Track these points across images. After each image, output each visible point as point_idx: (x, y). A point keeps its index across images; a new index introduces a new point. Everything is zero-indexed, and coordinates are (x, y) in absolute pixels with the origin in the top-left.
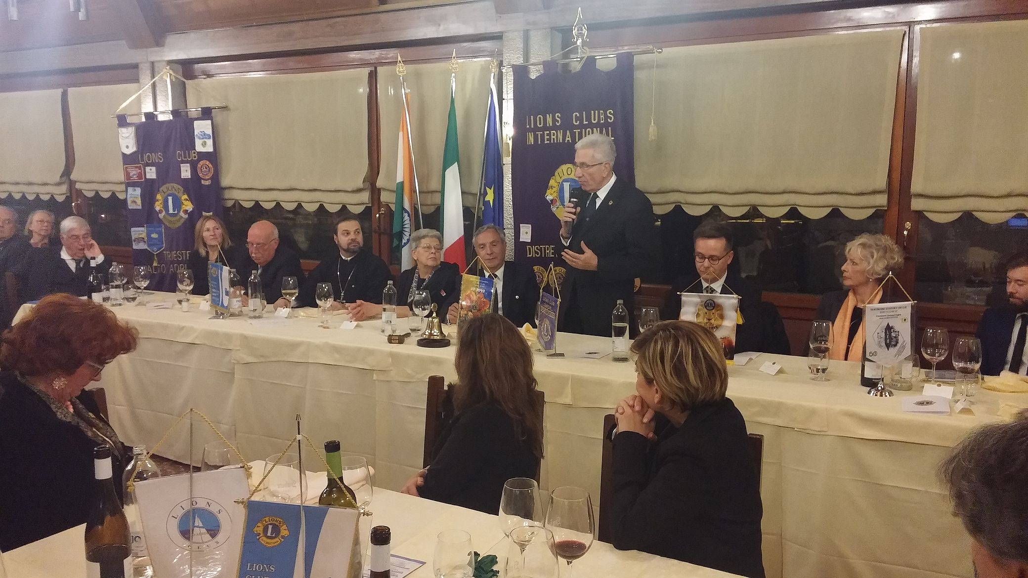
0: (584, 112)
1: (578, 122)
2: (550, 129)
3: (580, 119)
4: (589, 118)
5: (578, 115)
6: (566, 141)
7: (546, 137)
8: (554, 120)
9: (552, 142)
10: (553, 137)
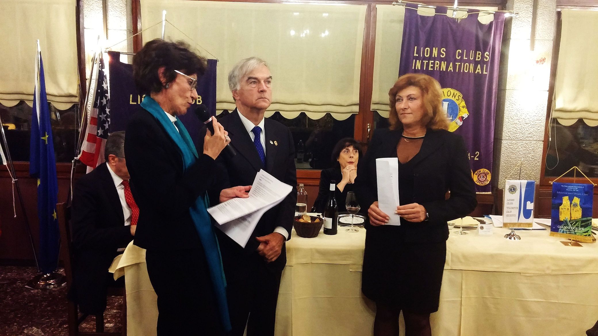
0: (465, 50)
1: (460, 57)
2: (435, 59)
3: (461, 55)
4: (468, 55)
5: (460, 51)
6: (449, 71)
7: (431, 65)
8: (439, 53)
9: (435, 69)
10: (437, 66)
